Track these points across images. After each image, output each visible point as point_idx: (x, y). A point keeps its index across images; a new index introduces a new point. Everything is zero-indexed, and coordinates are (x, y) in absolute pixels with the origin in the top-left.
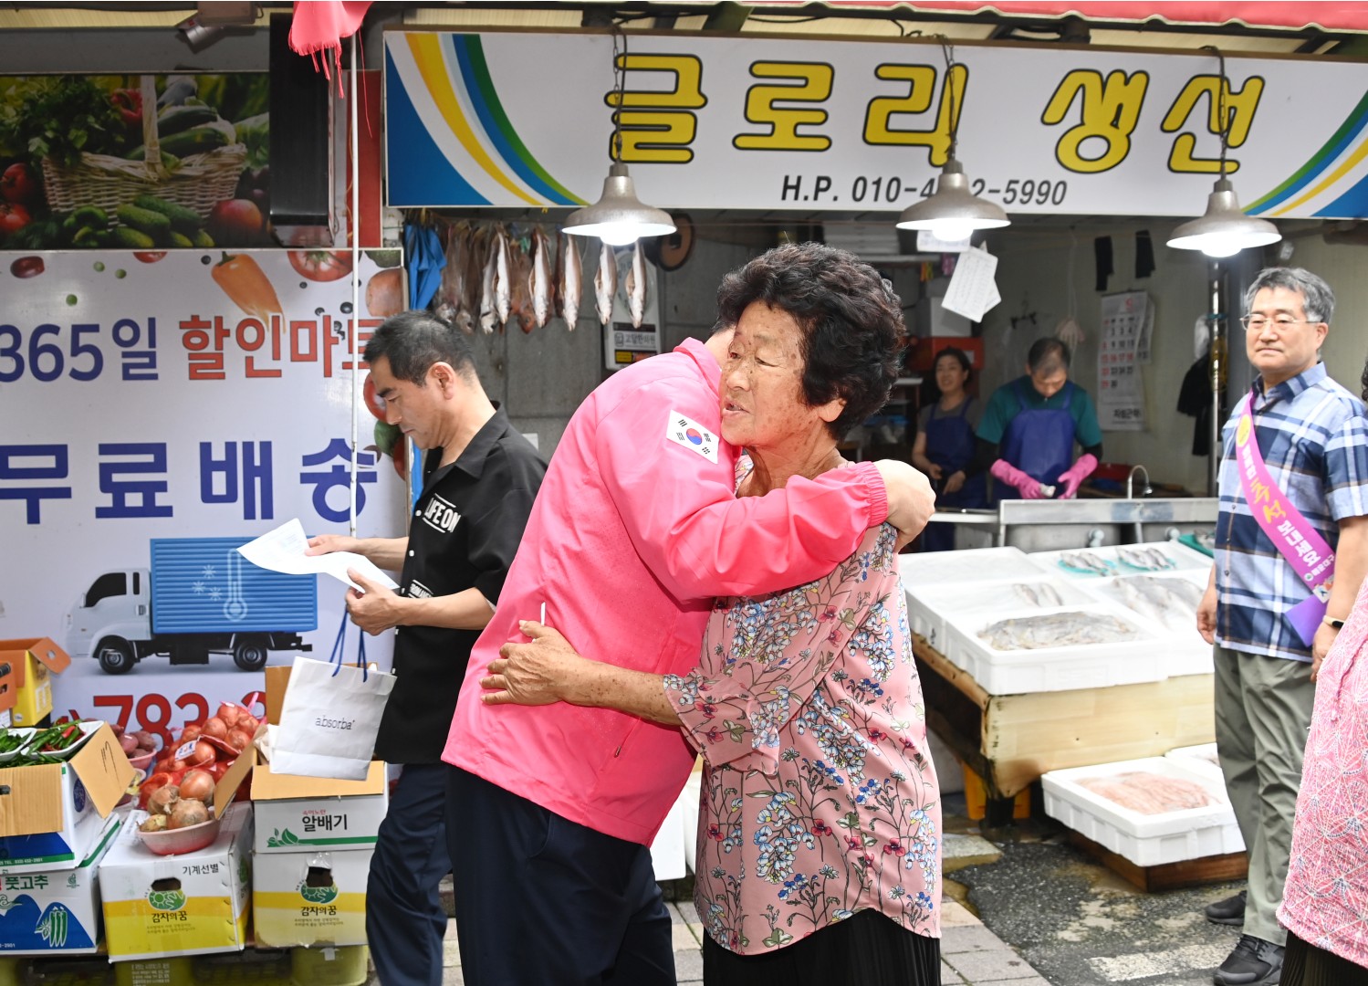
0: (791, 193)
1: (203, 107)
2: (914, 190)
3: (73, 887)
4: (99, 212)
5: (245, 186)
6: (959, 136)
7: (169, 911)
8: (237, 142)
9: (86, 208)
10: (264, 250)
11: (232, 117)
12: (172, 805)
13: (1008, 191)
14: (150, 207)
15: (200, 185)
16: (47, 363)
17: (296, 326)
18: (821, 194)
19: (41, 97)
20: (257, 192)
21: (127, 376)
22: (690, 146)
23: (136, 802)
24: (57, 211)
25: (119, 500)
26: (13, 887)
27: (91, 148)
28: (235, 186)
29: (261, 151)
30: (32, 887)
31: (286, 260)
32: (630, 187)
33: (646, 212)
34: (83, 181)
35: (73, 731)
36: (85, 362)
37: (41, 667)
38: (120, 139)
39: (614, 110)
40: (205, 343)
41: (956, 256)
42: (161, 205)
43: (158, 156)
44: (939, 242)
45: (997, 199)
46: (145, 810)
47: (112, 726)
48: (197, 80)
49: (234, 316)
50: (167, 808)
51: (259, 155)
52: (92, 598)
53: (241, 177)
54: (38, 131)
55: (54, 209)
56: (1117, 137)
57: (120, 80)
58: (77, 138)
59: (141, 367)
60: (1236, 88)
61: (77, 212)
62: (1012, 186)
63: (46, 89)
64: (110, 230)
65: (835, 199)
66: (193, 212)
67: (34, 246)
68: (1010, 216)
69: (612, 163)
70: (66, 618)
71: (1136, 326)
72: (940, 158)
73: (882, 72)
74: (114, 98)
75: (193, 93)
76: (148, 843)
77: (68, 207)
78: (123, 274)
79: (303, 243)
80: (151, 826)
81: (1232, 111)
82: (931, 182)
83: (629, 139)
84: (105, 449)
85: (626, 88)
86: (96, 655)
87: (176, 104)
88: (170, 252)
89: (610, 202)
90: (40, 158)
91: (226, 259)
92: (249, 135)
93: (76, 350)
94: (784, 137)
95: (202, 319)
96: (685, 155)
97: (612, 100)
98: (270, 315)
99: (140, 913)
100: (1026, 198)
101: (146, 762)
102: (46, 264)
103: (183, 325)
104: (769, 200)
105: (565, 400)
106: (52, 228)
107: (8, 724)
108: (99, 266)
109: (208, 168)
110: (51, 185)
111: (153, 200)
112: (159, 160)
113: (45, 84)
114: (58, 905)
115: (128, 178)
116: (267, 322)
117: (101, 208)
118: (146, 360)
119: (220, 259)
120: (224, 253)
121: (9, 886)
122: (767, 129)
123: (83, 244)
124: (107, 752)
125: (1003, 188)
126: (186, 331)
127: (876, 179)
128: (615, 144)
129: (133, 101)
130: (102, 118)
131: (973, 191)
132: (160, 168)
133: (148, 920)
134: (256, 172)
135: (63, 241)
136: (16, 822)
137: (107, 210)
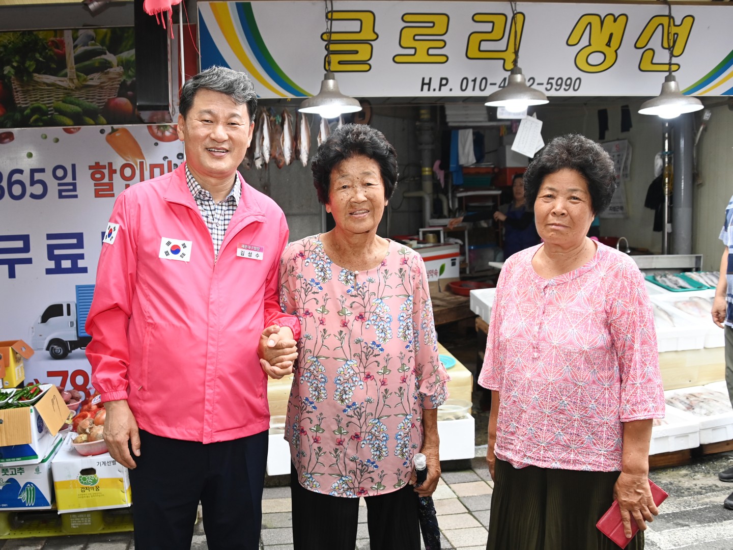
0: (426, 87)
1: (99, 47)
2: (495, 84)
3: (38, 473)
4: (43, 107)
5: (123, 90)
6: (520, 54)
7: (89, 486)
8: (118, 66)
9: (36, 105)
10: (134, 125)
11: (115, 52)
12: (91, 429)
13: (548, 83)
14: (71, 103)
15: (98, 90)
16: (17, 190)
17: (152, 167)
18: (443, 88)
19: (10, 43)
20: (130, 93)
21: (61, 196)
22: (369, 62)
23: (71, 428)
24: (20, 107)
25: (58, 264)
26: (5, 474)
27: (38, 71)
28: (117, 90)
29: (131, 71)
30: (16, 474)
31: (147, 131)
32: (336, 85)
33: (345, 99)
34: (34, 90)
35: (36, 389)
36: (38, 189)
37: (18, 355)
38: (54, 66)
39: (326, 43)
40: (103, 177)
41: (519, 121)
42: (77, 102)
43: (75, 75)
44: (510, 114)
45: (542, 89)
46: (76, 432)
47: (57, 387)
48: (95, 32)
49: (118, 162)
50: (88, 431)
51: (130, 73)
52: (45, 318)
53: (120, 85)
54: (9, 63)
55: (19, 105)
56: (610, 52)
57: (53, 33)
58: (30, 66)
59: (68, 191)
60: (678, 22)
61: (31, 107)
62: (550, 81)
63: (12, 39)
64: (49, 116)
65: (451, 90)
66: (95, 105)
67: (8, 125)
68: (549, 98)
69: (326, 72)
70: (31, 329)
71: (622, 159)
72: (510, 66)
73: (476, 18)
74: (50, 43)
75: (93, 39)
76: (77, 449)
77: (26, 104)
78: (57, 140)
79: (155, 121)
80: (79, 440)
81: (676, 36)
82: (505, 79)
83: (335, 59)
84: (50, 237)
85: (333, 30)
86: (47, 349)
87: (84, 46)
88: (83, 127)
89: (325, 94)
90: (10, 78)
91: (113, 130)
92: (124, 61)
93: (33, 183)
94: (421, 56)
95: (101, 164)
96: (366, 67)
97: (325, 37)
98: (138, 161)
99: (74, 487)
100: (558, 88)
101: (76, 407)
102: (15, 136)
103: (91, 168)
104: (414, 91)
105: (302, 206)
106: (18, 116)
107: (1, 387)
108: (44, 136)
109: (102, 80)
110: (17, 92)
111: (72, 99)
112: (75, 77)
113: (11, 36)
114: (30, 483)
115: (59, 87)
116: (137, 165)
117: (44, 104)
118: (71, 187)
119: (110, 131)
120: (112, 127)
121: (4, 473)
122: (412, 51)
123: (35, 124)
124: (55, 401)
125: (545, 82)
126: (92, 171)
127: (473, 78)
128: (327, 62)
129: (60, 45)
130: (43, 54)
131: (528, 84)
132: (76, 81)
133: (79, 491)
134: (129, 82)
135: (24, 123)
136: (6, 438)
137: (48, 105)
